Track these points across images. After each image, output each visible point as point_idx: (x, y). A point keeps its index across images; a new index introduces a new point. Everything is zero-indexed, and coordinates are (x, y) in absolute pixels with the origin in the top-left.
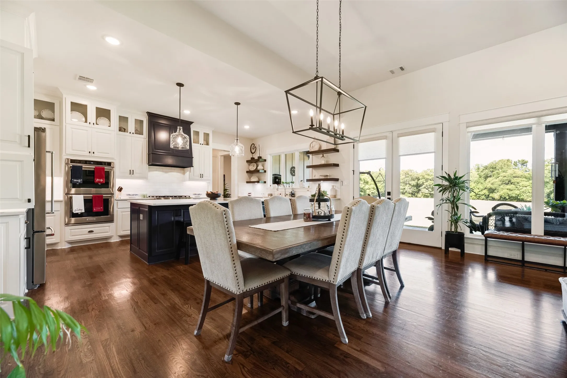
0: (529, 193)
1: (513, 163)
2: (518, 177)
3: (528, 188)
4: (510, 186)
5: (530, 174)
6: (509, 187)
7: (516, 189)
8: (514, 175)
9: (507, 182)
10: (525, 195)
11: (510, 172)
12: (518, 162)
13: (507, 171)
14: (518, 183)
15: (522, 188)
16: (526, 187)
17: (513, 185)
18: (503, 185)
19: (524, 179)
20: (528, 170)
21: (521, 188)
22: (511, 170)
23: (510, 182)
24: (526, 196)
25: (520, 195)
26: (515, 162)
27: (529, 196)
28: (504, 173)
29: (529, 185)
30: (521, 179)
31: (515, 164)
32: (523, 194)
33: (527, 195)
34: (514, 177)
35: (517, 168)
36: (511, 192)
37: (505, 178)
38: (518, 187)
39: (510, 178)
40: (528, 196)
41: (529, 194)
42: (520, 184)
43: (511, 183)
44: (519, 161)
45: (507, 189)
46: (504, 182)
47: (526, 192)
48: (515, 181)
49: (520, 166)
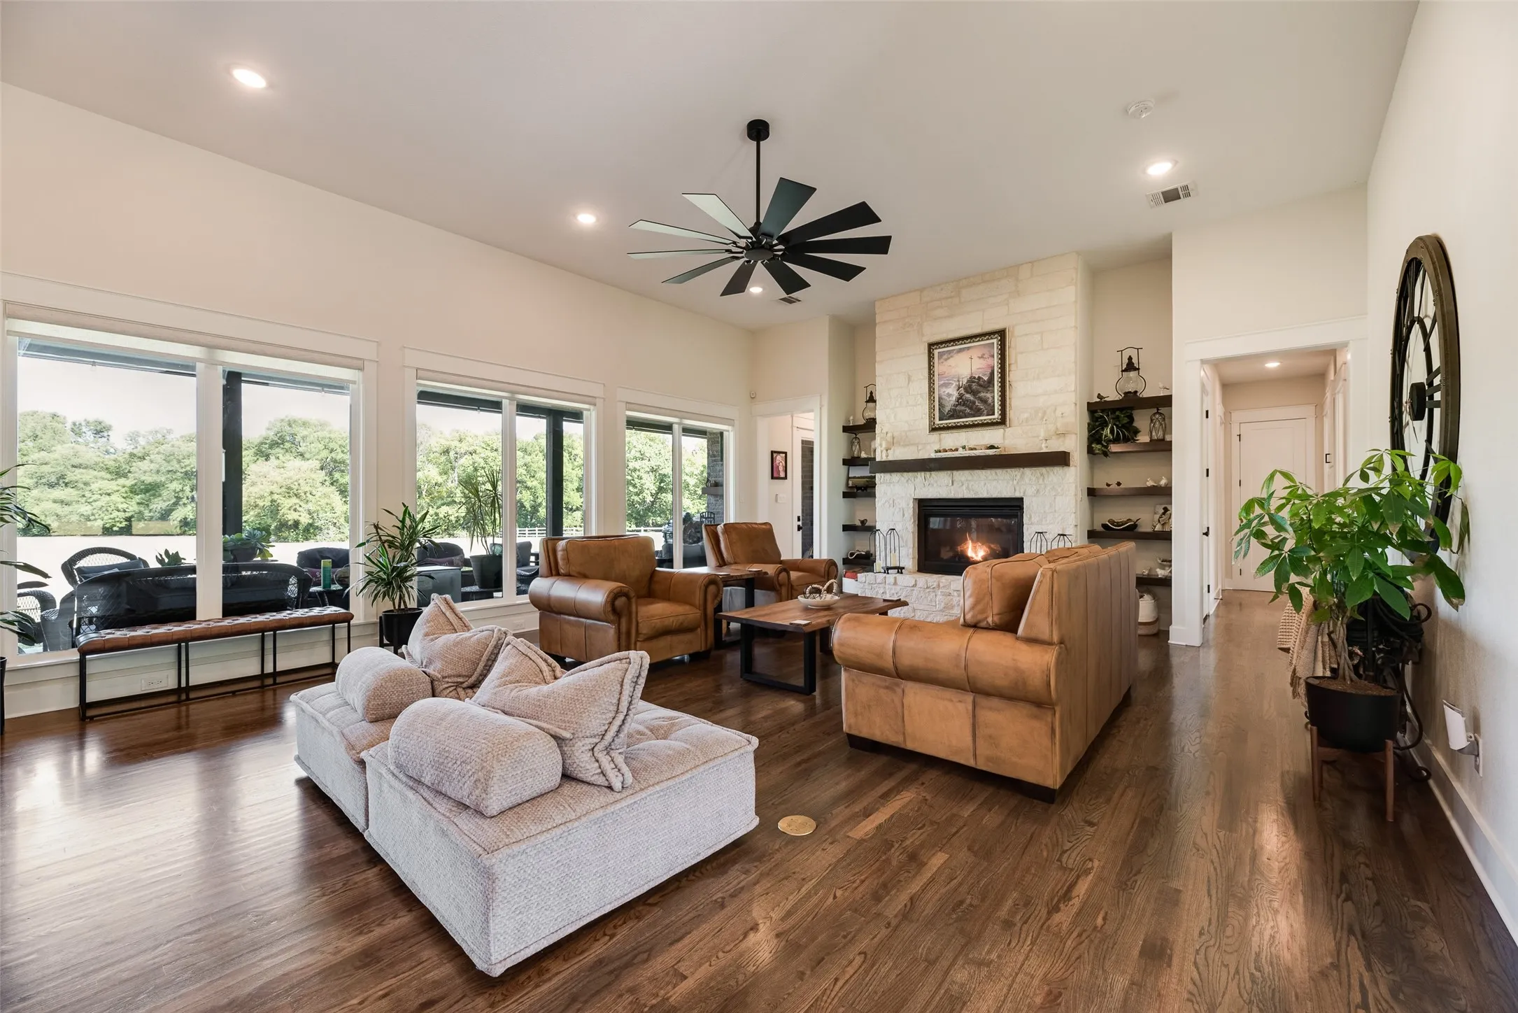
0: (119, 511)
1: (69, 425)
2: (86, 468)
3: (115, 497)
4: (62, 492)
5: (119, 461)
6: (58, 493)
7: (80, 499)
8: (76, 461)
9: (53, 479)
10: (106, 518)
11: (61, 451)
12: (83, 424)
13: (53, 448)
14: (86, 484)
15: (99, 497)
16: (109, 495)
17: (69, 490)
18: (41, 488)
19: (103, 474)
20: (112, 450)
21: (95, 497)
22: (65, 445)
23: (60, 481)
24: (110, 521)
25: (92, 518)
26: (74, 424)
27: (117, 519)
28: (43, 453)
29: (118, 491)
30: (96, 473)
31: (77, 430)
32: (103, 515)
33: (112, 516)
34: (73, 466)
35: (80, 440)
36: (67, 509)
37: (46, 469)
38: (88, 494)
39: (62, 468)
40: (114, 519)
41: (117, 513)
42: (94, 487)
43: (66, 484)
44: (88, 423)
45: (55, 501)
46: (43, 481)
47: (109, 509)
48: (79, 476)
49: (90, 436)
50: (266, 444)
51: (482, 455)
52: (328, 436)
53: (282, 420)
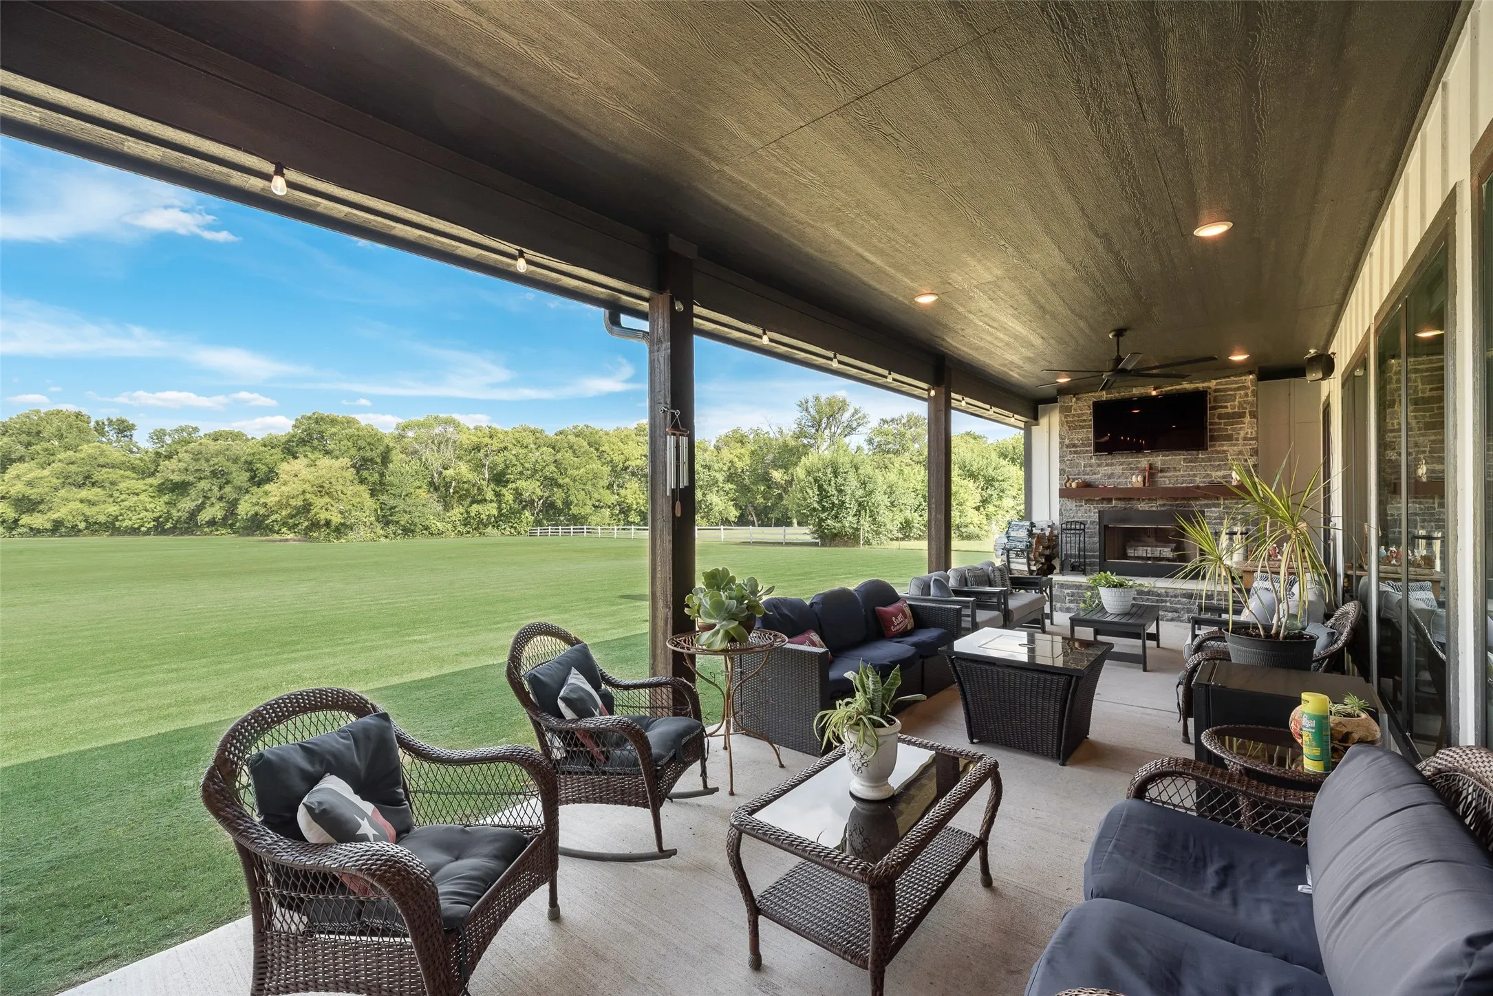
0: (147, 511)
1: (92, 424)
2: (113, 467)
3: (142, 497)
4: (89, 492)
5: (145, 460)
6: (84, 493)
7: (107, 499)
8: (101, 460)
9: (80, 479)
10: (134, 518)
11: (87, 450)
12: (106, 423)
13: (80, 448)
14: (113, 483)
15: (127, 497)
16: (137, 494)
17: (96, 490)
18: (67, 488)
19: (129, 473)
20: (135, 449)
21: (123, 497)
22: (91, 444)
23: (88, 481)
24: (138, 521)
25: (120, 518)
26: (97, 423)
27: (145, 520)
28: (69, 453)
29: (146, 490)
30: (122, 472)
31: (100, 429)
32: (131, 515)
33: (140, 516)
34: (99, 466)
35: (104, 439)
36: (94, 509)
37: (73, 468)
38: (116, 494)
39: (88, 468)
40: (142, 519)
41: (145, 513)
42: (122, 486)
43: (93, 484)
44: (111, 422)
45: (82, 501)
46: (70, 480)
47: (137, 509)
48: (106, 476)
49: (112, 435)
50: (293, 442)
51: (514, 452)
52: (356, 433)
53: (310, 418)
